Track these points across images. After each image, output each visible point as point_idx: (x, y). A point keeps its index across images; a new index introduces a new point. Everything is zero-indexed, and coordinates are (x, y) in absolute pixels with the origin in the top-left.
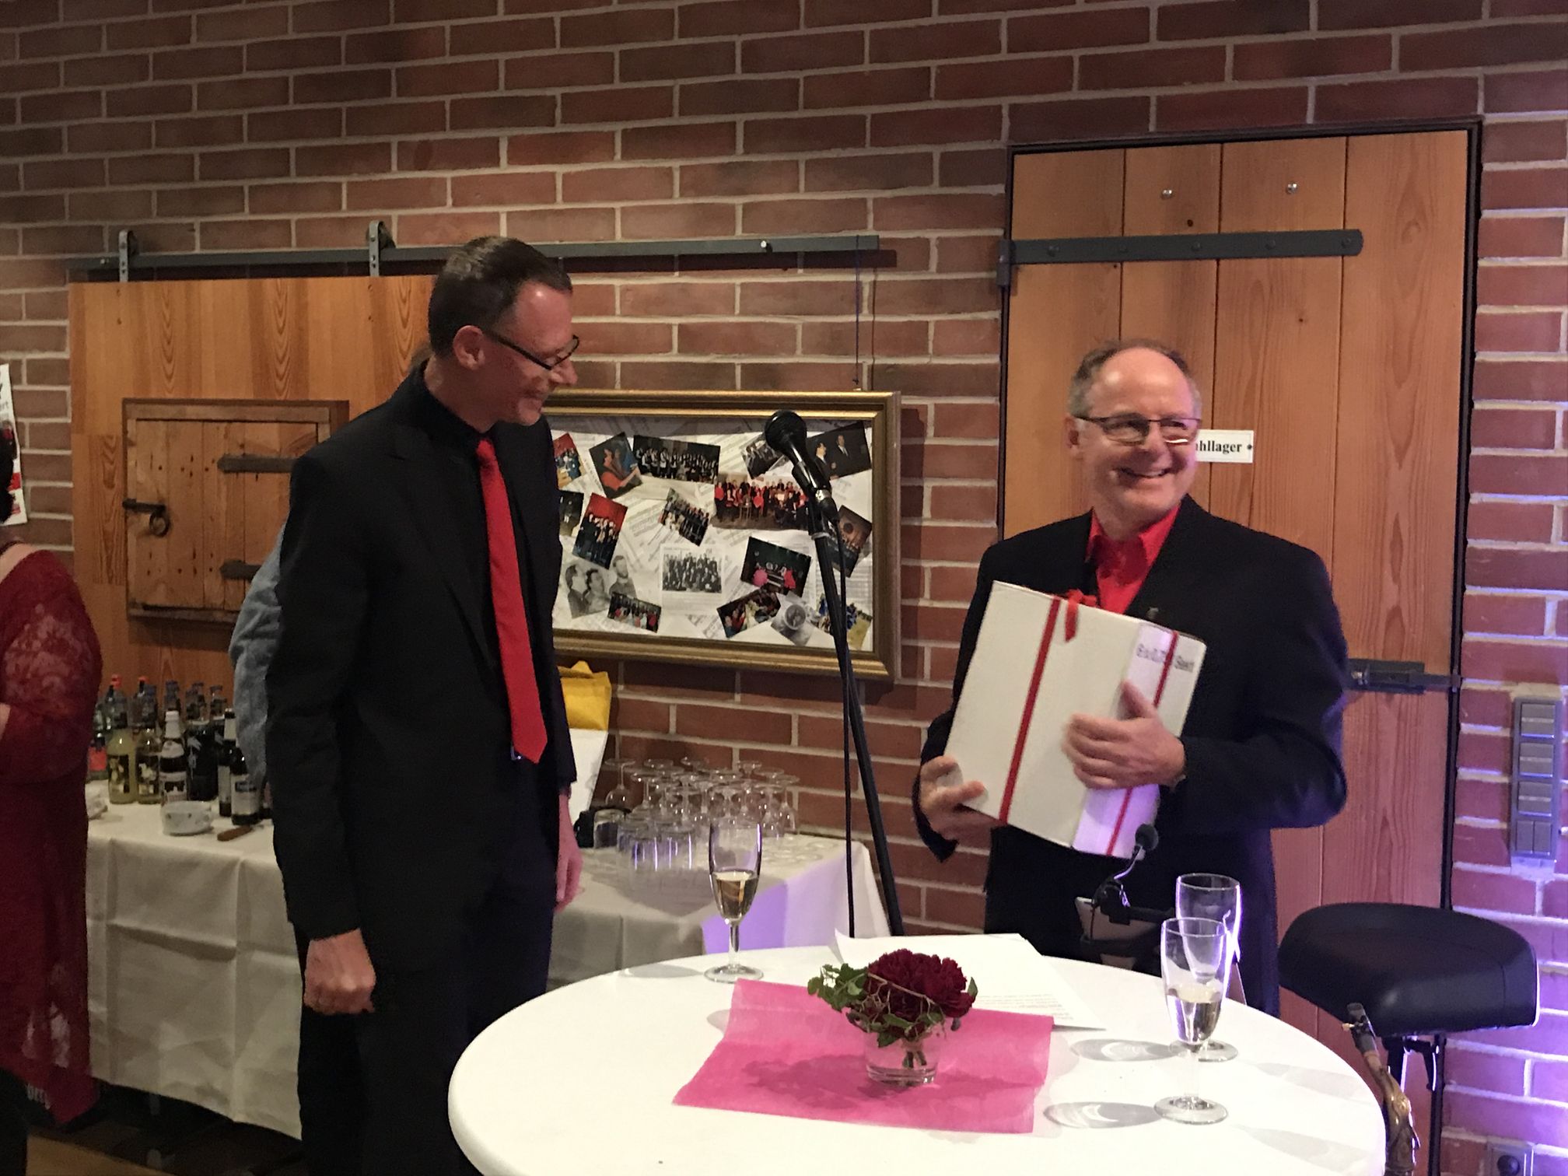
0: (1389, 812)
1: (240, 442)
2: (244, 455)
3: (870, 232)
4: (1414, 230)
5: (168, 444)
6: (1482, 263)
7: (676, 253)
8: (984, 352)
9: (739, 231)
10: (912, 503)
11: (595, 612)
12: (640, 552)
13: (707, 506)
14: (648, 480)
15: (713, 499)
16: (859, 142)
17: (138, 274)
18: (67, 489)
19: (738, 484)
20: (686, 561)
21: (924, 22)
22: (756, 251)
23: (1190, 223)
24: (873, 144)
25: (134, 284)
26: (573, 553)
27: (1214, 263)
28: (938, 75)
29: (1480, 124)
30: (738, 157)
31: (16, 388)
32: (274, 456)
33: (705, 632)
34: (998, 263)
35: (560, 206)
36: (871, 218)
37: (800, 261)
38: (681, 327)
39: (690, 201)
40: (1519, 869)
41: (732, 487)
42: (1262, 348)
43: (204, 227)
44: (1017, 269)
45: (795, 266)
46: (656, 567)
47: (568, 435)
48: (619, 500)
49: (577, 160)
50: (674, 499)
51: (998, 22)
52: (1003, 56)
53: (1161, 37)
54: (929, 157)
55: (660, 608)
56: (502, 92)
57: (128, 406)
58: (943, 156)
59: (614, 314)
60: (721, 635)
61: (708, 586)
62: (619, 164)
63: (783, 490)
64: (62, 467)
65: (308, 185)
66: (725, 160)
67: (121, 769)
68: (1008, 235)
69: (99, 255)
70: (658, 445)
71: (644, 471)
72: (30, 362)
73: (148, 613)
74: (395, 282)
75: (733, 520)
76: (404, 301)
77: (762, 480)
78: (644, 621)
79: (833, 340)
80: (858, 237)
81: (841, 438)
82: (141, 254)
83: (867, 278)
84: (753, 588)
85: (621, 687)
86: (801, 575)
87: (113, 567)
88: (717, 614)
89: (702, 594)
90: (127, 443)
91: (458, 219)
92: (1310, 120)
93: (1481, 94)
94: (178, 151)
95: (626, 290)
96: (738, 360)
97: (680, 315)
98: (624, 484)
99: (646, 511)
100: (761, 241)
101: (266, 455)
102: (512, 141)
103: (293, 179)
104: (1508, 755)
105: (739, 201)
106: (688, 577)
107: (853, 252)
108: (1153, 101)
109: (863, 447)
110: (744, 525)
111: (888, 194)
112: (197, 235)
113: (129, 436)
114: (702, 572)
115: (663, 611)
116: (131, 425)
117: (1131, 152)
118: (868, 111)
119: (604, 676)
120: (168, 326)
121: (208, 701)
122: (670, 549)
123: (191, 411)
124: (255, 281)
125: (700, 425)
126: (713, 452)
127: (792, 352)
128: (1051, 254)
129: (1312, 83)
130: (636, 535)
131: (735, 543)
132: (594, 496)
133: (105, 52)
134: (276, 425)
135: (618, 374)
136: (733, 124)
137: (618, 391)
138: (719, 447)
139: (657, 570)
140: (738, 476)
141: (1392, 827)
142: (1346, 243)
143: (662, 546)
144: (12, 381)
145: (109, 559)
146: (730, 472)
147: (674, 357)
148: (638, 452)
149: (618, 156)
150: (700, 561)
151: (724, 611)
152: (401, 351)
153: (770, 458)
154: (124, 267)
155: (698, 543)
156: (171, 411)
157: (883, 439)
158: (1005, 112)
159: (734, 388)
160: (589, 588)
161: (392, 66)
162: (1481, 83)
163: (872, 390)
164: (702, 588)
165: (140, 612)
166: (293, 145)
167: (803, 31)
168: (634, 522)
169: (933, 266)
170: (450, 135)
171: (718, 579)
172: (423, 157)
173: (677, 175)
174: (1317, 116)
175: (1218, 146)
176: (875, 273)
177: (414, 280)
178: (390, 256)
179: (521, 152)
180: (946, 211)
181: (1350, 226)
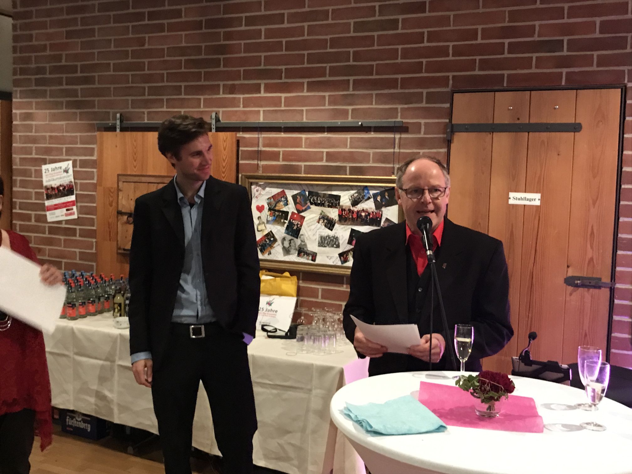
0: (587, 331)
3: (399, 119)
4: (600, 124)
5: (135, 191)
6: (625, 136)
7: (326, 126)
9: (350, 119)
11: (292, 254)
12: (310, 233)
13: (335, 217)
14: (313, 207)
15: (337, 214)
16: (396, 88)
17: (123, 129)
18: (94, 206)
19: (347, 209)
20: (327, 236)
21: (422, 45)
22: (357, 126)
23: (518, 119)
24: (401, 88)
25: (122, 133)
26: (285, 233)
27: (527, 134)
28: (426, 65)
29: (626, 86)
30: (351, 92)
31: (75, 169)
33: (333, 262)
34: (447, 132)
35: (283, 108)
36: (399, 114)
37: (372, 129)
38: (327, 153)
39: (332, 107)
41: (345, 210)
42: (544, 165)
43: (149, 113)
44: (454, 134)
45: (370, 131)
46: (315, 238)
47: (283, 191)
48: (302, 214)
49: (289, 92)
50: (323, 214)
51: (449, 46)
52: (451, 58)
53: (509, 53)
54: (422, 93)
55: (316, 253)
56: (262, 67)
57: (120, 177)
58: (427, 93)
59: (302, 147)
60: (339, 263)
61: (335, 246)
62: (305, 94)
63: (364, 211)
64: (91, 199)
65: (189, 99)
66: (346, 93)
67: (119, 308)
68: (451, 122)
69: (108, 122)
70: (317, 195)
71: (312, 204)
72: (80, 160)
73: (125, 252)
74: (222, 135)
75: (345, 222)
76: (225, 141)
77: (356, 208)
78: (310, 258)
79: (384, 158)
80: (395, 121)
81: (386, 194)
82: (124, 122)
83: (397, 136)
84: (352, 247)
85: (301, 282)
87: (111, 235)
88: (338, 256)
89: (333, 249)
90: (119, 190)
91: (245, 113)
92: (563, 83)
93: (626, 76)
94: (140, 85)
95: (306, 139)
96: (348, 165)
97: (327, 148)
98: (304, 208)
99: (312, 218)
100: (358, 122)
102: (266, 85)
103: (183, 96)
104: (631, 311)
105: (350, 108)
106: (327, 242)
107: (393, 127)
108: (506, 76)
110: (349, 223)
111: (406, 106)
112: (146, 115)
113: (120, 188)
114: (333, 240)
115: (318, 254)
116: (120, 184)
117: (496, 93)
118: (399, 76)
119: (295, 278)
120: (135, 148)
122: (321, 232)
123: (144, 179)
125: (333, 188)
126: (338, 198)
127: (368, 162)
128: (466, 129)
129: (565, 71)
130: (308, 227)
131: (346, 230)
132: (293, 213)
133: (113, 48)
135: (303, 169)
136: (349, 80)
137: (303, 175)
138: (340, 196)
139: (316, 239)
140: (347, 206)
141: (588, 336)
142: (576, 128)
143: (318, 231)
144: (73, 167)
145: (110, 232)
146: (344, 205)
147: (324, 163)
148: (309, 197)
149: (305, 91)
150: (332, 236)
151: (341, 255)
153: (360, 200)
154: (118, 127)
155: (332, 230)
156: (136, 179)
158: (451, 78)
159: (346, 175)
160: (290, 246)
161: (222, 57)
162: (626, 72)
164: (332, 246)
165: (122, 251)
166: (183, 84)
167: (376, 47)
168: (308, 222)
169: (422, 132)
170: (242, 82)
171: (339, 244)
172: (232, 90)
173: (327, 98)
174: (566, 82)
175: (529, 92)
176: (401, 134)
177: (228, 134)
178: (219, 125)
179: (269, 88)
180: (428, 113)
181: (577, 122)
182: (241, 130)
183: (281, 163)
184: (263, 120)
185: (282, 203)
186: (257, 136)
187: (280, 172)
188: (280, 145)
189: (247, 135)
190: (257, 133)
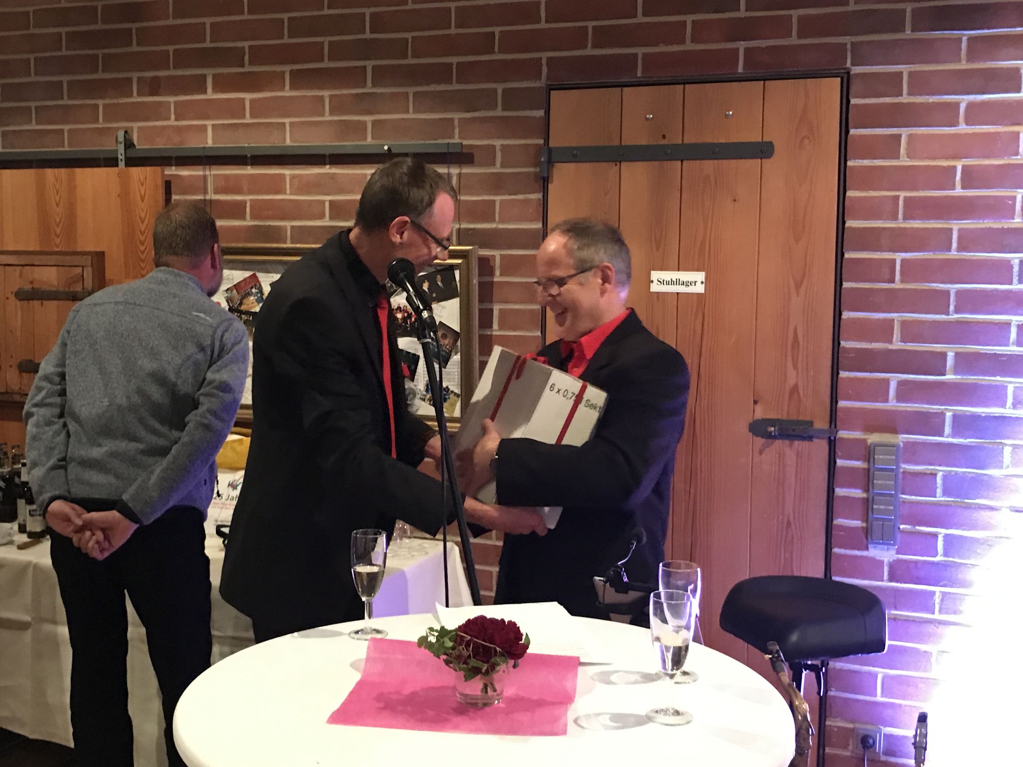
0: (791, 517)
1: (31, 279)
2: (33, 288)
3: (456, 140)
4: (806, 141)
6: (849, 163)
7: (327, 152)
8: (532, 220)
9: (369, 139)
10: (486, 319)
16: (449, 81)
21: (492, 2)
22: (380, 152)
23: (664, 137)
24: (458, 82)
27: (680, 163)
28: (500, 37)
29: (848, 73)
30: (368, 89)
32: (54, 289)
34: (541, 162)
35: (248, 120)
36: (457, 131)
38: (331, 202)
39: (336, 118)
40: (875, 552)
42: (710, 218)
43: (7, 134)
44: (553, 166)
47: (254, 276)
49: (259, 91)
52: (543, 25)
53: (645, 14)
54: (495, 90)
56: (208, 44)
58: (504, 91)
59: (285, 193)
62: (287, 93)
63: (401, 311)
65: (76, 106)
66: (360, 91)
68: (547, 143)
74: (136, 171)
76: (142, 185)
80: (448, 143)
81: (439, 276)
83: (455, 171)
86: (413, 367)
91: (179, 130)
92: (740, 70)
93: (849, 54)
95: (293, 177)
97: (328, 194)
100: (384, 145)
101: (47, 288)
102: (215, 76)
103: (66, 102)
104: (866, 480)
105: (368, 119)
107: (445, 154)
108: (640, 57)
109: (453, 283)
111: (468, 115)
117: (625, 89)
118: (454, 60)
121: (10, 455)
124: (40, 170)
128: (575, 156)
129: (742, 46)
134: (55, 268)
135: (289, 233)
136: (365, 67)
137: (289, 245)
141: (793, 527)
142: (763, 150)
147: (326, 222)
149: (287, 87)
152: (140, 217)
153: (392, 290)
157: (466, 278)
158: (544, 62)
161: (133, 26)
162: (849, 46)
163: (459, 245)
166: (65, 79)
167: (410, 6)
169: (498, 163)
170: (172, 72)
172: (154, 87)
173: (327, 100)
174: (744, 68)
175: (682, 85)
176: (460, 167)
177: (149, 170)
178: (132, 153)
179: (221, 84)
180: (506, 127)
181: (765, 140)
182: (173, 162)
183: (249, 222)
184: (214, 143)
185: (252, 298)
186: (201, 173)
187: (245, 241)
188: (245, 188)
189: (185, 172)
190: (201, 167)
